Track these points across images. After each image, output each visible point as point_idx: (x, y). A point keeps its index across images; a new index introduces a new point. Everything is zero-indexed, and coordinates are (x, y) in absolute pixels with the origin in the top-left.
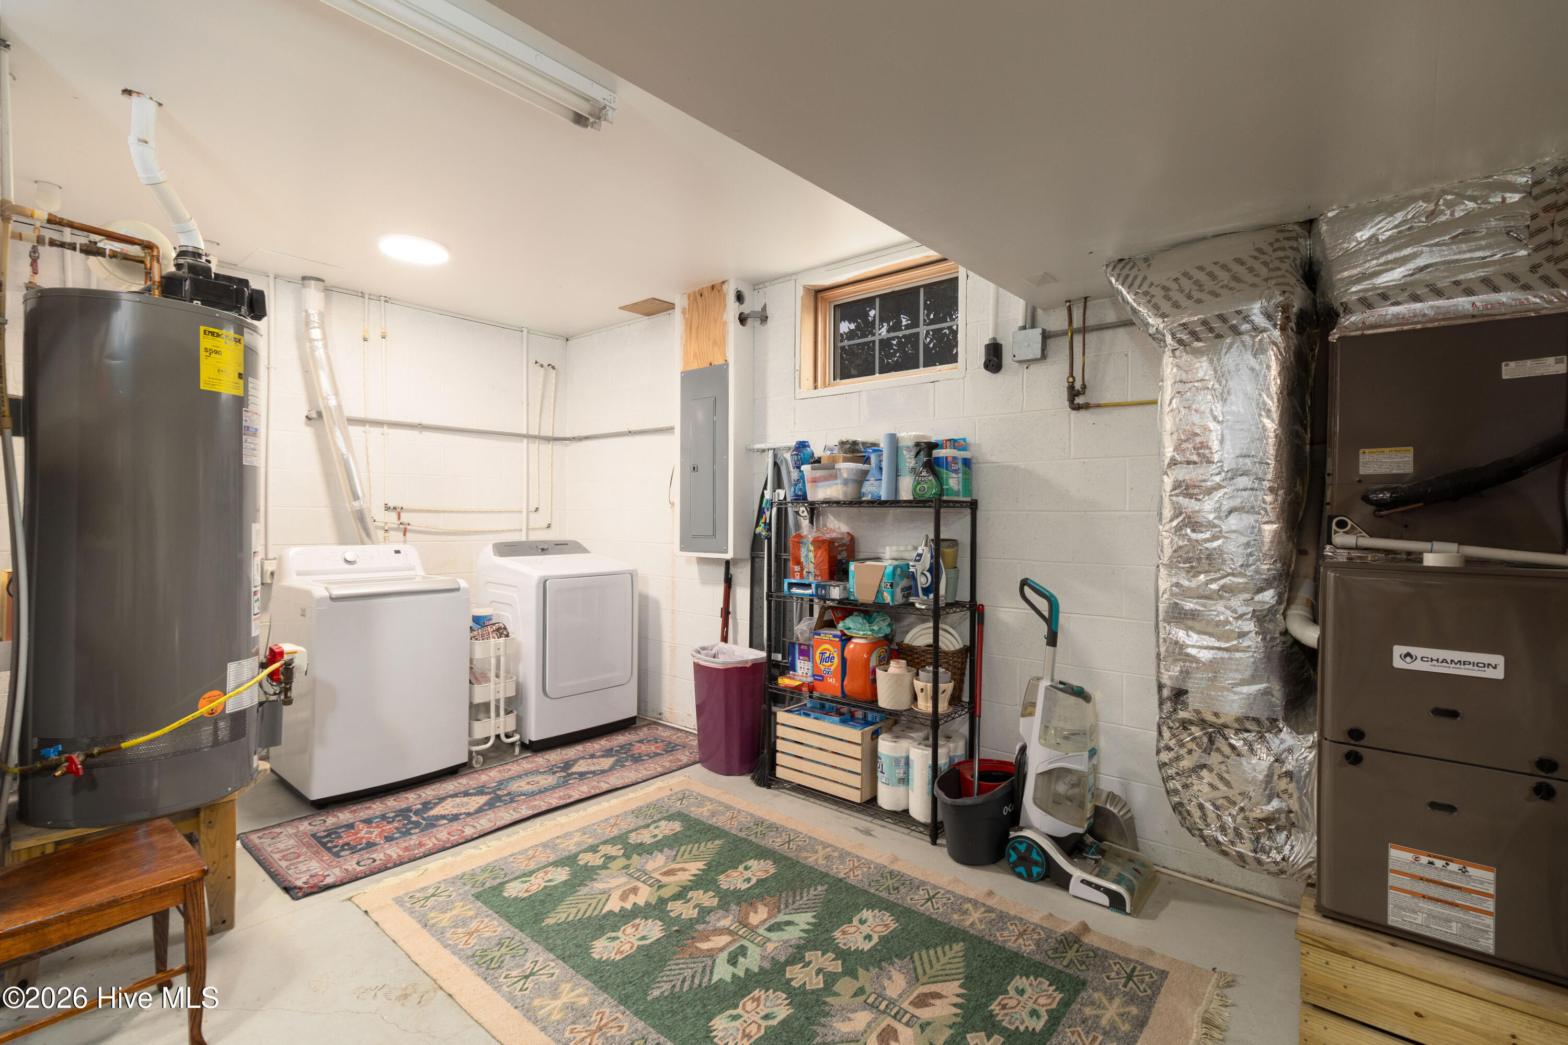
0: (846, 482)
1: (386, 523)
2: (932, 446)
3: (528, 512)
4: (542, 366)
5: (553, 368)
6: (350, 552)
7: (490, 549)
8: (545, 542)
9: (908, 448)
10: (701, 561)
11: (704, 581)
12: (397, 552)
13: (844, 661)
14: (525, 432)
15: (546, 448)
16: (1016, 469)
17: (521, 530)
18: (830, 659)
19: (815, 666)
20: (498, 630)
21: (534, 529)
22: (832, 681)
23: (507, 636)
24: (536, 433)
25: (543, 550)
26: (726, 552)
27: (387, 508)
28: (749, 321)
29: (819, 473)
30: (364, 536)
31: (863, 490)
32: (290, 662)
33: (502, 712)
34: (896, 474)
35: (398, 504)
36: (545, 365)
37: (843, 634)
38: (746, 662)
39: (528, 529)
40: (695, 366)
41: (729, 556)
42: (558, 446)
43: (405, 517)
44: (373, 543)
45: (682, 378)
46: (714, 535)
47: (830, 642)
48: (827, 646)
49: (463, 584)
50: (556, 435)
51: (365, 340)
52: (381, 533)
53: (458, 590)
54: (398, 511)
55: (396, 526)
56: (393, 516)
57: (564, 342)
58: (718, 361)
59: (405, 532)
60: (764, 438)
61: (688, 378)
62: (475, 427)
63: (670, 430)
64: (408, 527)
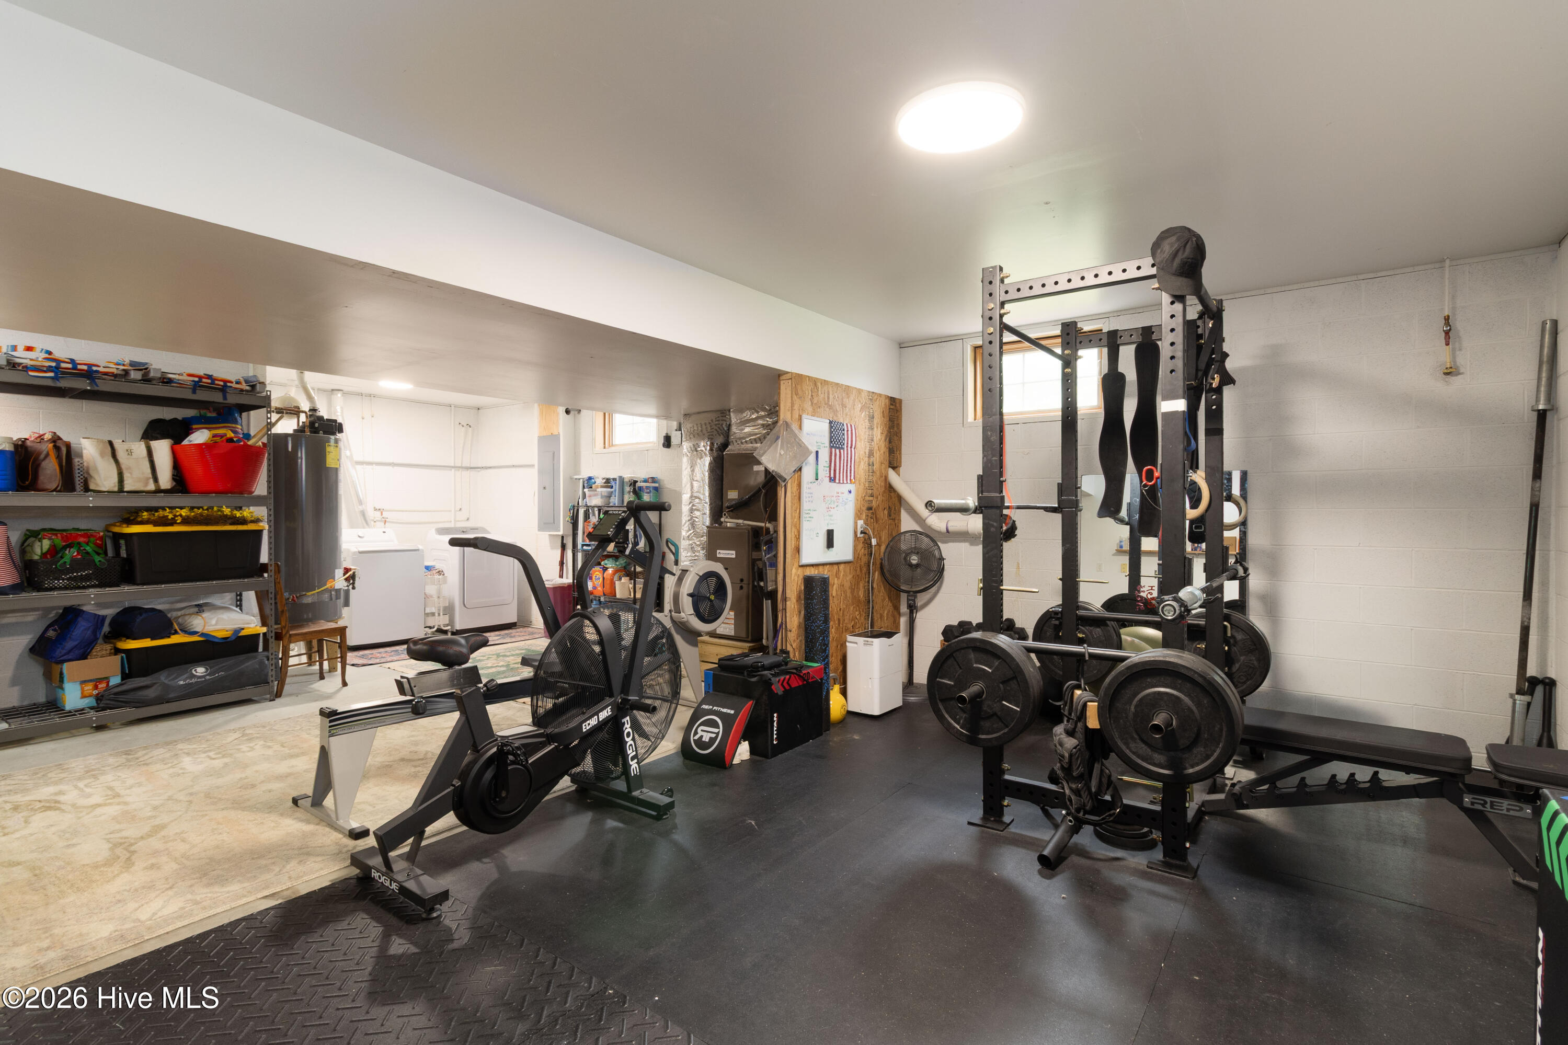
0: (602, 497)
1: (375, 518)
2: (635, 482)
3: (455, 511)
4: (463, 426)
5: (470, 426)
6: (361, 532)
7: (433, 531)
8: (465, 528)
9: (627, 482)
10: (550, 535)
11: (552, 548)
12: (384, 532)
13: (604, 578)
14: (453, 465)
15: (466, 473)
16: (675, 491)
17: (451, 522)
18: (599, 578)
19: (594, 583)
20: (439, 572)
21: (459, 521)
22: (599, 588)
23: (444, 575)
24: (460, 465)
25: (463, 532)
26: (559, 531)
27: (375, 509)
28: (572, 413)
29: (592, 493)
30: (365, 524)
31: (611, 501)
32: (354, 573)
33: (441, 614)
34: (622, 493)
35: (381, 507)
36: (465, 425)
37: (604, 567)
38: (565, 584)
39: (455, 521)
40: (545, 434)
41: (561, 533)
42: (473, 473)
43: (385, 514)
44: (369, 527)
45: (539, 440)
46: (554, 522)
47: (599, 571)
48: (597, 573)
49: (420, 547)
50: (472, 466)
51: (363, 419)
52: (372, 522)
53: (418, 550)
54: (381, 511)
55: (380, 519)
56: (378, 513)
57: (476, 411)
58: (556, 433)
59: (385, 522)
60: (578, 473)
61: (541, 439)
62: (423, 463)
63: (533, 466)
64: (387, 520)
